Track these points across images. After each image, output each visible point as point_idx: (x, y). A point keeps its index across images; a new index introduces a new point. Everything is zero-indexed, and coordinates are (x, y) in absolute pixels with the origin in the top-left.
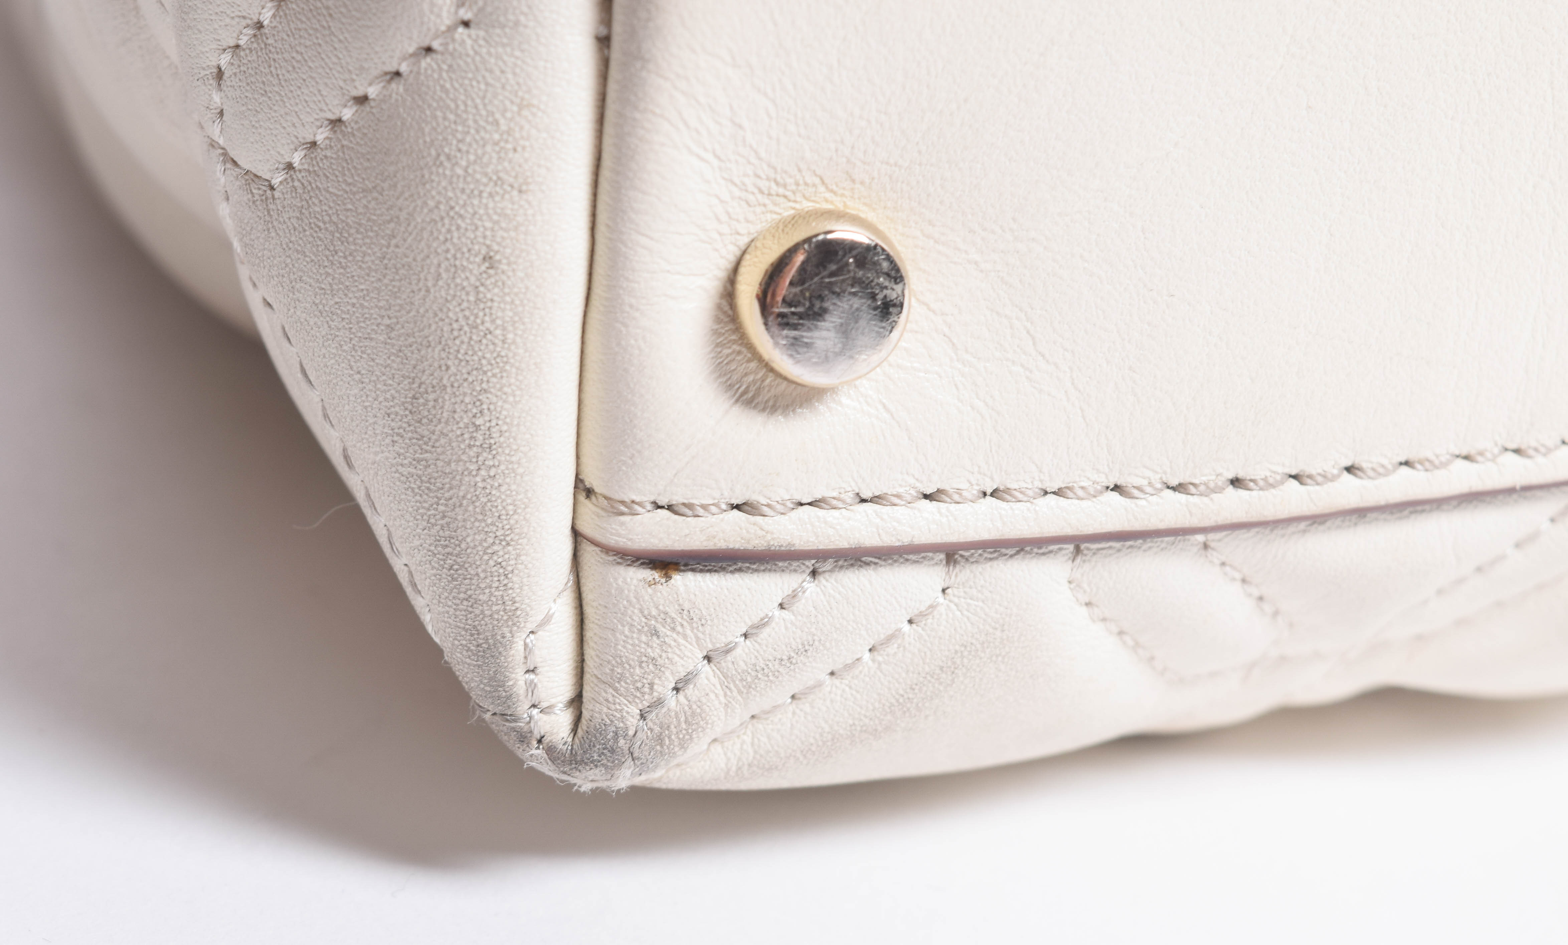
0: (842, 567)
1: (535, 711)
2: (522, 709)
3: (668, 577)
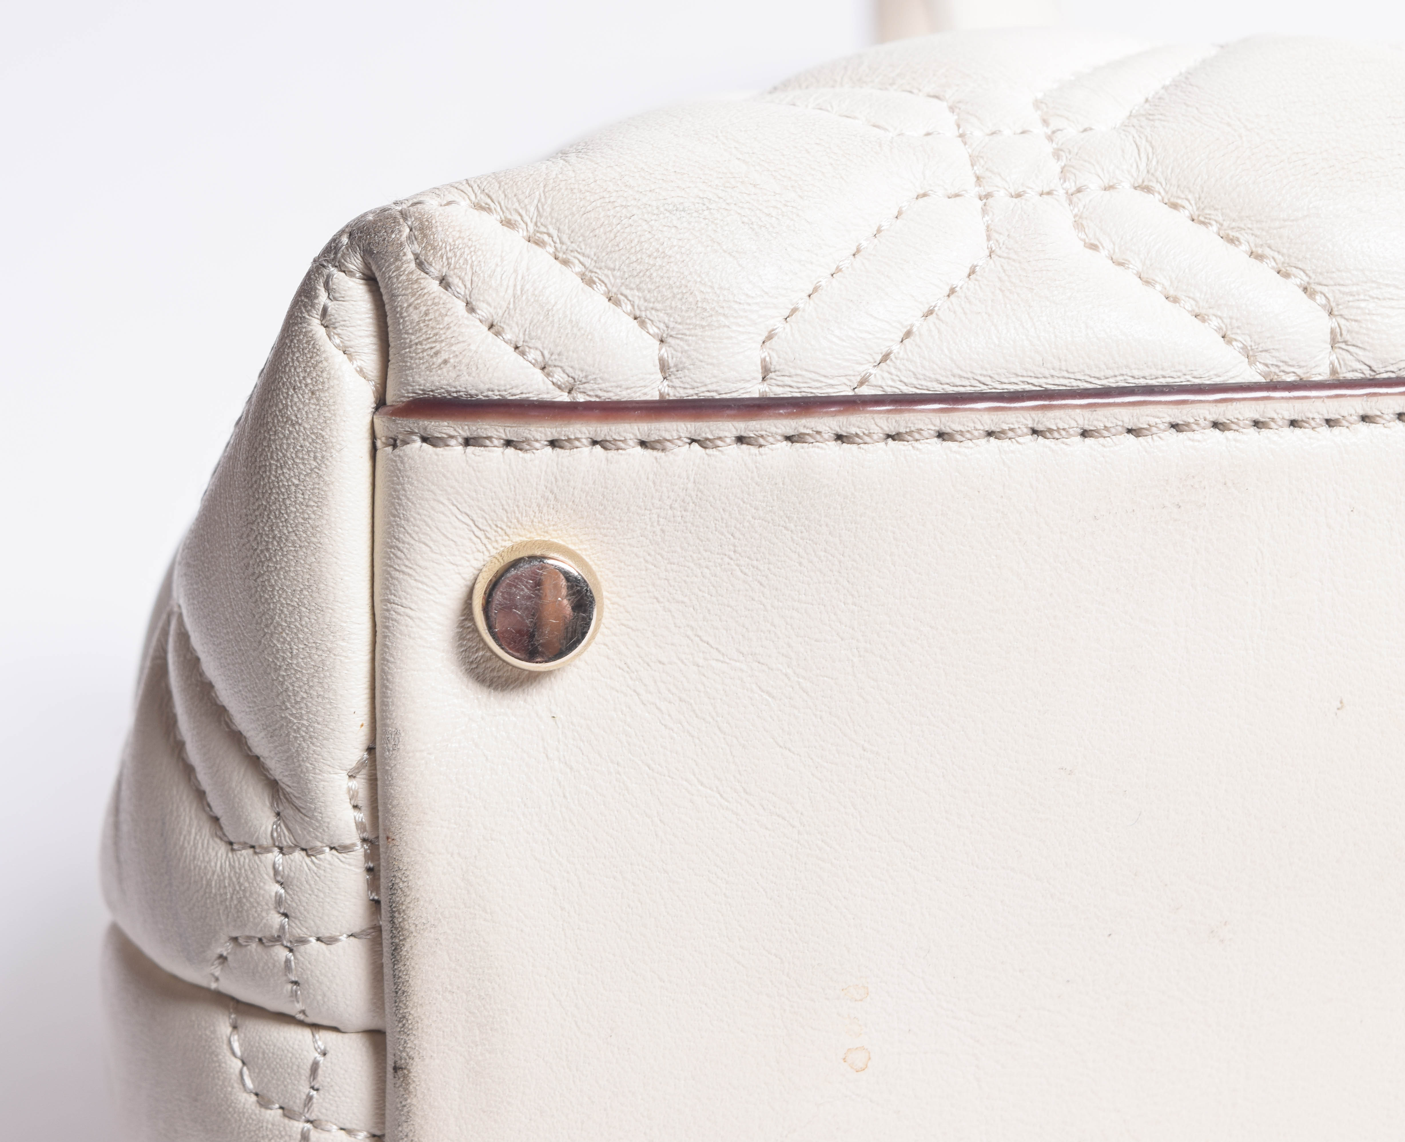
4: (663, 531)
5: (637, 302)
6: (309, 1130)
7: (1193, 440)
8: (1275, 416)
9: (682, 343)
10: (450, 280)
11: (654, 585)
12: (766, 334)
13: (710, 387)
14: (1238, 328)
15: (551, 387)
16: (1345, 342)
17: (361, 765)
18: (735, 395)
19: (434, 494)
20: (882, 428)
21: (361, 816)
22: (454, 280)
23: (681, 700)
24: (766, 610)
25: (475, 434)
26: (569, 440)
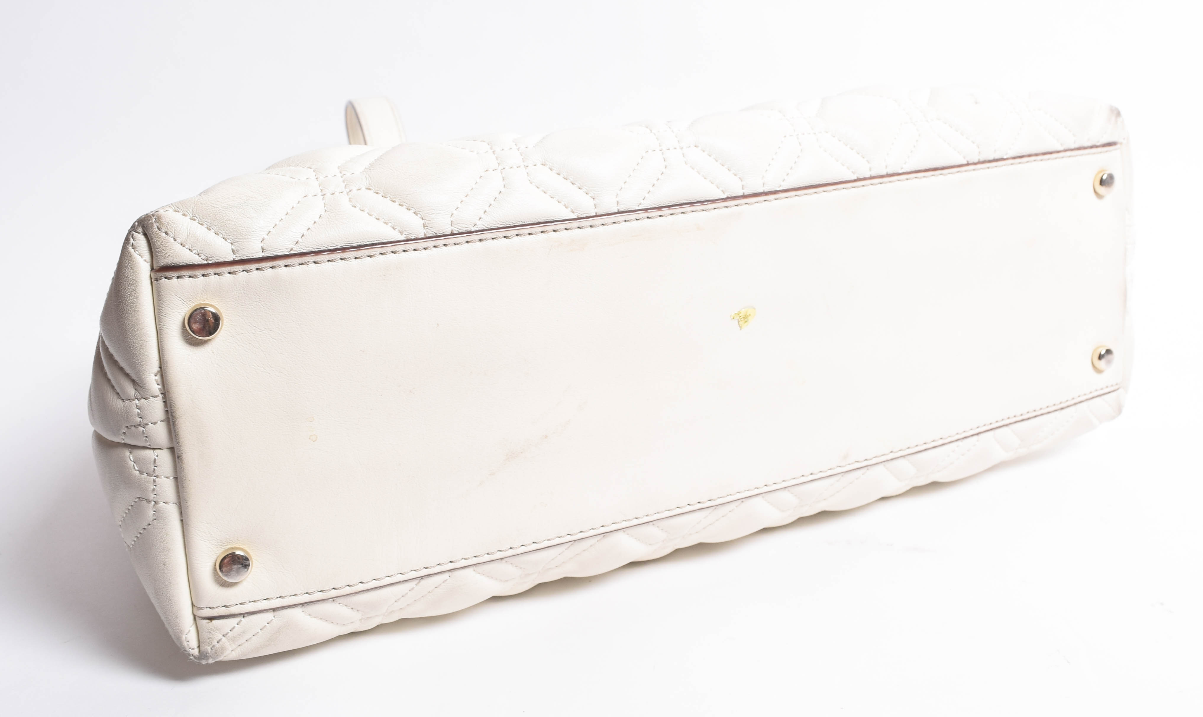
0: (249, 615)
1: (190, 650)
2: (187, 649)
3: (211, 621)
4: (238, 297)
5: (223, 234)
6: (155, 479)
7: (386, 257)
8: (409, 248)
9: (238, 244)
10: (168, 232)
11: (238, 312)
12: (262, 239)
13: (247, 256)
14: (397, 225)
15: (201, 259)
16: (427, 226)
17: (158, 372)
18: (255, 257)
19: (170, 293)
20: (297, 262)
21: (160, 387)
22: (169, 232)
23: (249, 343)
24: (271, 316)
25: (180, 275)
26: (208, 274)
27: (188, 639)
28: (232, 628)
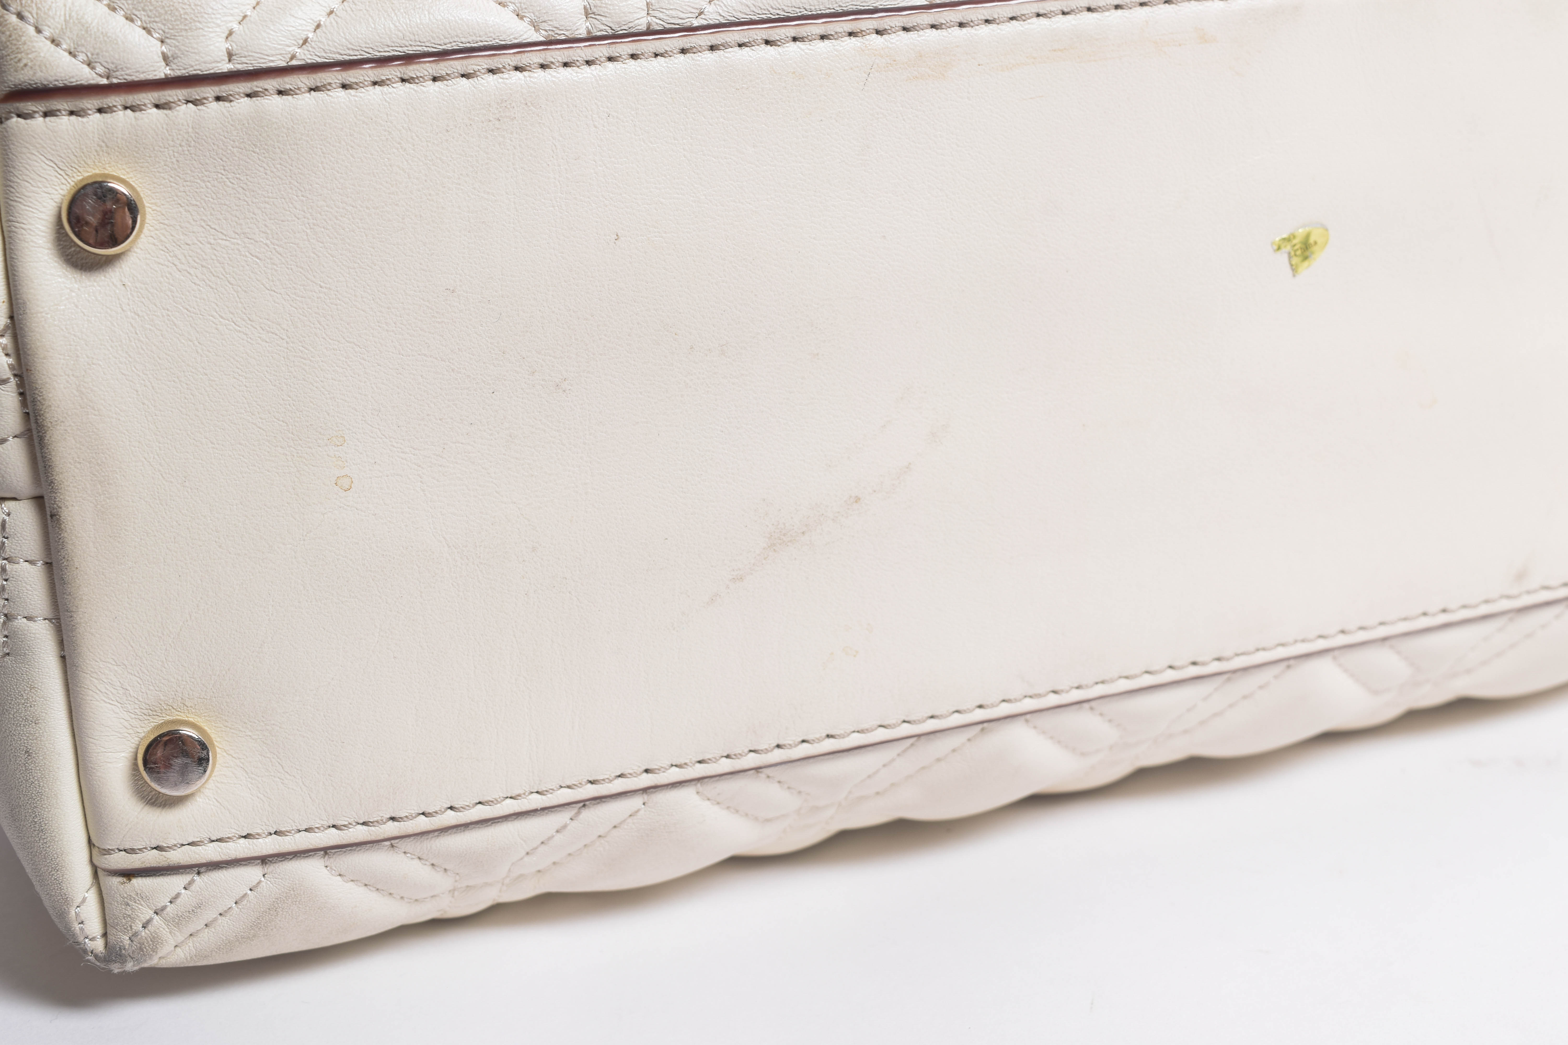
0: (210, 870)
1: (87, 940)
2: (81, 939)
3: (130, 880)
4: (178, 161)
5: (143, 18)
6: (5, 564)
7: (503, 78)
8: (553, 60)
9: (174, 41)
10: (23, 14)
11: (177, 196)
12: (227, 32)
13: (195, 68)
14: (526, 8)
15: (95, 75)
16: (594, 13)
17: (7, 327)
18: (212, 71)
19: (29, 149)
20: (305, 84)
21: (11, 361)
22: (26, 14)
23: (203, 266)
24: (249, 205)
25: (49, 109)
26: (109, 107)
27: (83, 917)
28: (173, 895)
